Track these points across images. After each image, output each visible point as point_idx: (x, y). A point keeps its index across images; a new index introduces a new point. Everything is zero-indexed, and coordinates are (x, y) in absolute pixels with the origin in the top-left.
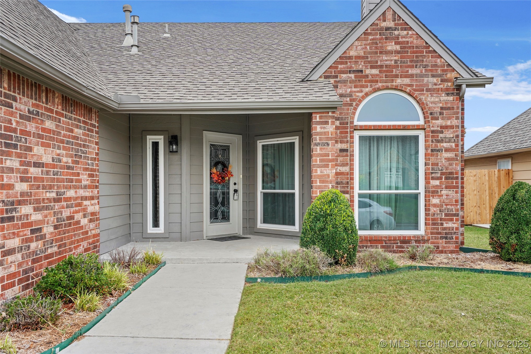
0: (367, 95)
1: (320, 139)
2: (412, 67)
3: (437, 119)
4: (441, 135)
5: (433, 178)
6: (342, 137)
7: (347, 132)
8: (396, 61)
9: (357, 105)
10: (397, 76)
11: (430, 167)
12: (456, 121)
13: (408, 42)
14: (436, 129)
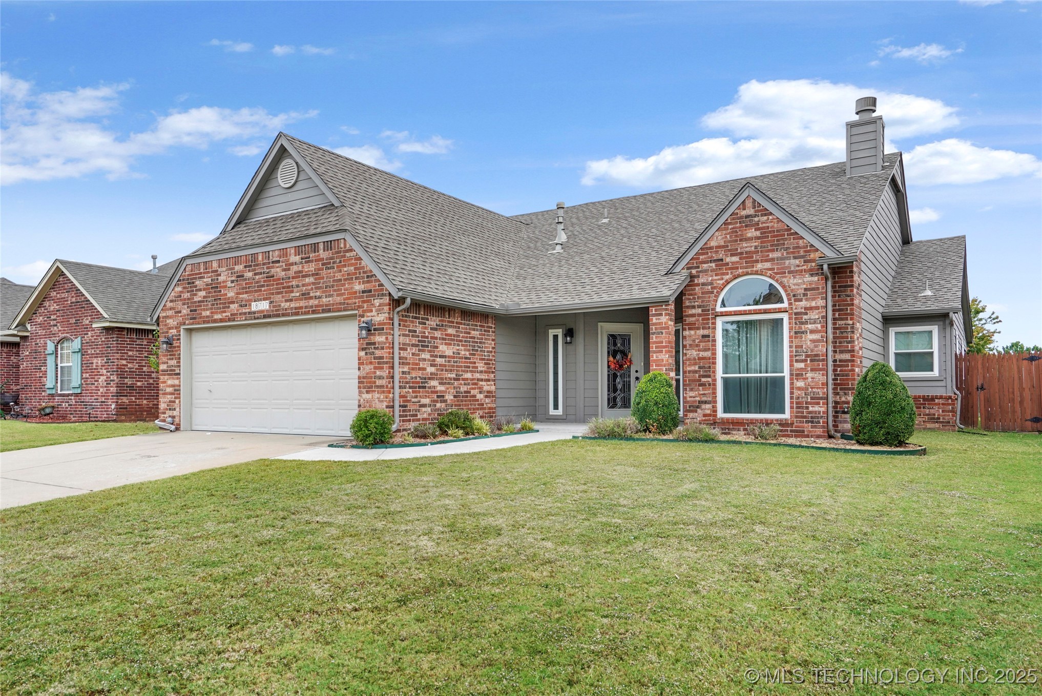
0: (728, 282)
1: (656, 329)
2: (773, 251)
3: (801, 300)
4: (805, 317)
5: (797, 361)
6: (704, 324)
7: (708, 319)
8: (756, 247)
9: (719, 293)
10: (757, 261)
11: (794, 349)
12: (822, 301)
13: (768, 227)
14: (799, 310)
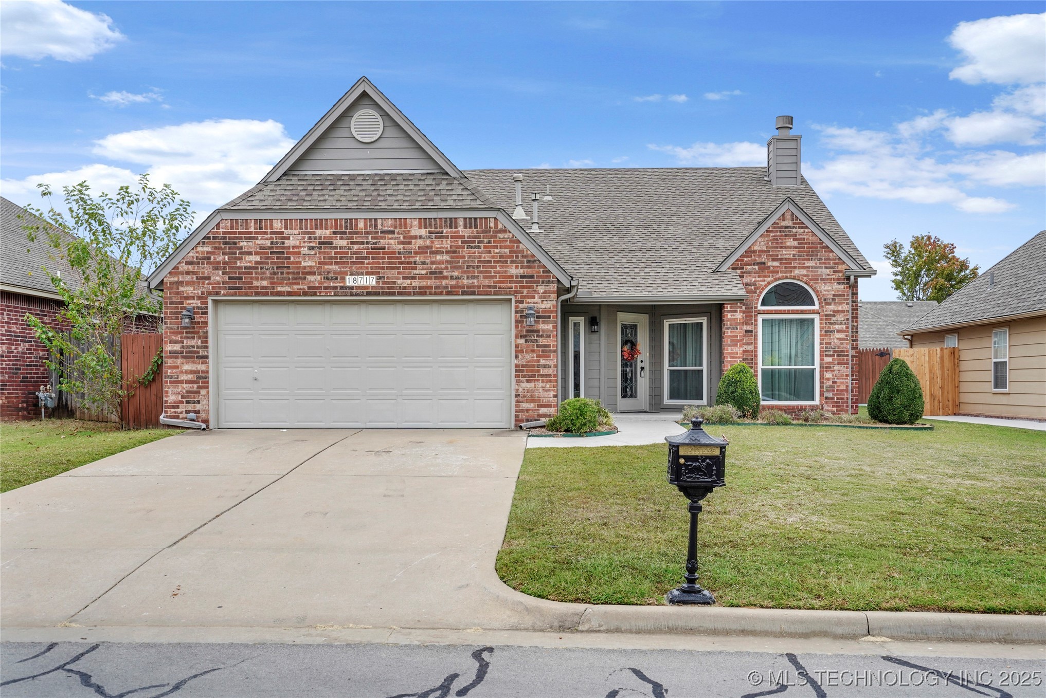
0: (769, 283)
1: (731, 324)
2: (808, 260)
3: (830, 304)
4: (833, 319)
5: (826, 356)
6: (748, 320)
7: (752, 316)
8: (794, 255)
9: (761, 293)
10: (795, 268)
11: (824, 346)
12: (846, 306)
13: (804, 238)
14: (829, 313)
